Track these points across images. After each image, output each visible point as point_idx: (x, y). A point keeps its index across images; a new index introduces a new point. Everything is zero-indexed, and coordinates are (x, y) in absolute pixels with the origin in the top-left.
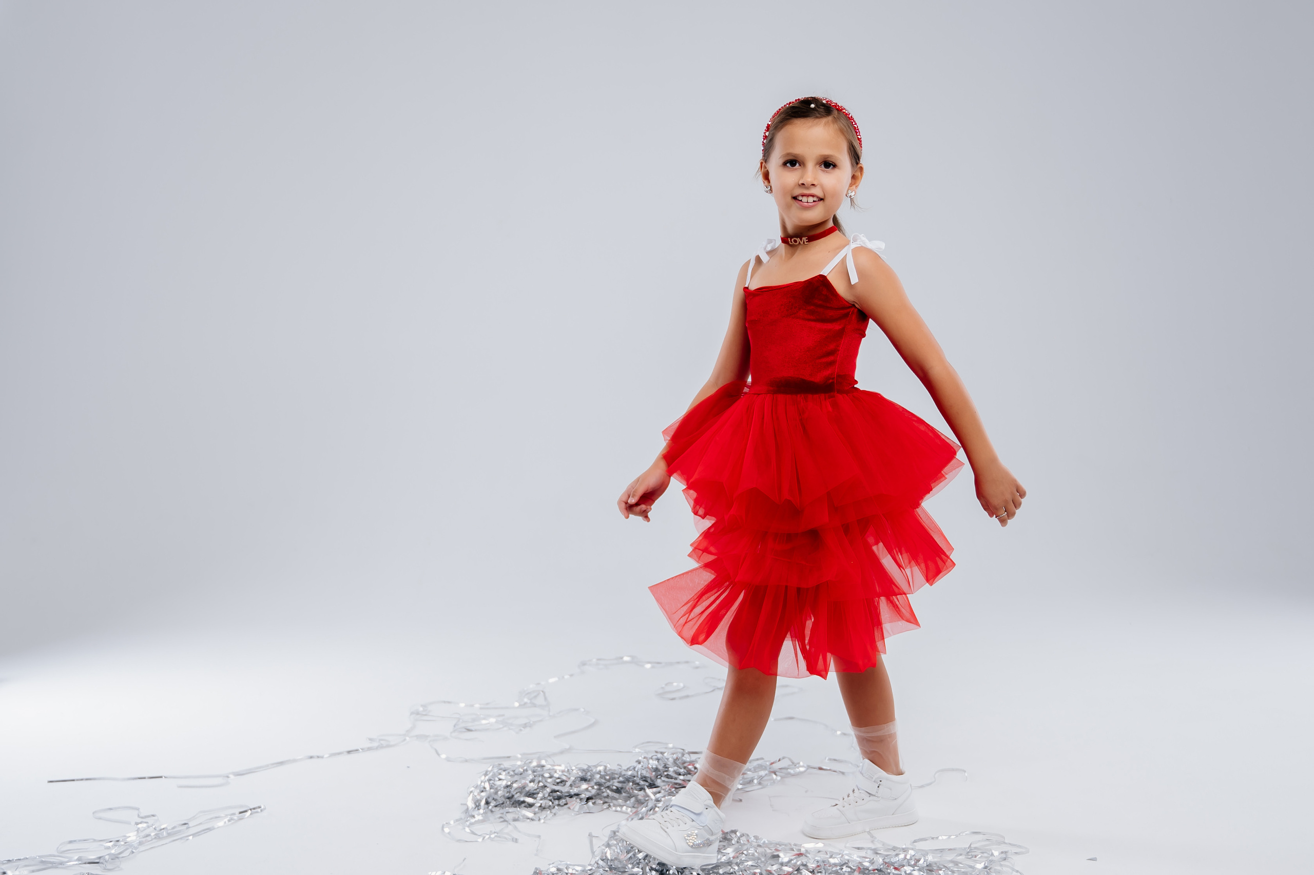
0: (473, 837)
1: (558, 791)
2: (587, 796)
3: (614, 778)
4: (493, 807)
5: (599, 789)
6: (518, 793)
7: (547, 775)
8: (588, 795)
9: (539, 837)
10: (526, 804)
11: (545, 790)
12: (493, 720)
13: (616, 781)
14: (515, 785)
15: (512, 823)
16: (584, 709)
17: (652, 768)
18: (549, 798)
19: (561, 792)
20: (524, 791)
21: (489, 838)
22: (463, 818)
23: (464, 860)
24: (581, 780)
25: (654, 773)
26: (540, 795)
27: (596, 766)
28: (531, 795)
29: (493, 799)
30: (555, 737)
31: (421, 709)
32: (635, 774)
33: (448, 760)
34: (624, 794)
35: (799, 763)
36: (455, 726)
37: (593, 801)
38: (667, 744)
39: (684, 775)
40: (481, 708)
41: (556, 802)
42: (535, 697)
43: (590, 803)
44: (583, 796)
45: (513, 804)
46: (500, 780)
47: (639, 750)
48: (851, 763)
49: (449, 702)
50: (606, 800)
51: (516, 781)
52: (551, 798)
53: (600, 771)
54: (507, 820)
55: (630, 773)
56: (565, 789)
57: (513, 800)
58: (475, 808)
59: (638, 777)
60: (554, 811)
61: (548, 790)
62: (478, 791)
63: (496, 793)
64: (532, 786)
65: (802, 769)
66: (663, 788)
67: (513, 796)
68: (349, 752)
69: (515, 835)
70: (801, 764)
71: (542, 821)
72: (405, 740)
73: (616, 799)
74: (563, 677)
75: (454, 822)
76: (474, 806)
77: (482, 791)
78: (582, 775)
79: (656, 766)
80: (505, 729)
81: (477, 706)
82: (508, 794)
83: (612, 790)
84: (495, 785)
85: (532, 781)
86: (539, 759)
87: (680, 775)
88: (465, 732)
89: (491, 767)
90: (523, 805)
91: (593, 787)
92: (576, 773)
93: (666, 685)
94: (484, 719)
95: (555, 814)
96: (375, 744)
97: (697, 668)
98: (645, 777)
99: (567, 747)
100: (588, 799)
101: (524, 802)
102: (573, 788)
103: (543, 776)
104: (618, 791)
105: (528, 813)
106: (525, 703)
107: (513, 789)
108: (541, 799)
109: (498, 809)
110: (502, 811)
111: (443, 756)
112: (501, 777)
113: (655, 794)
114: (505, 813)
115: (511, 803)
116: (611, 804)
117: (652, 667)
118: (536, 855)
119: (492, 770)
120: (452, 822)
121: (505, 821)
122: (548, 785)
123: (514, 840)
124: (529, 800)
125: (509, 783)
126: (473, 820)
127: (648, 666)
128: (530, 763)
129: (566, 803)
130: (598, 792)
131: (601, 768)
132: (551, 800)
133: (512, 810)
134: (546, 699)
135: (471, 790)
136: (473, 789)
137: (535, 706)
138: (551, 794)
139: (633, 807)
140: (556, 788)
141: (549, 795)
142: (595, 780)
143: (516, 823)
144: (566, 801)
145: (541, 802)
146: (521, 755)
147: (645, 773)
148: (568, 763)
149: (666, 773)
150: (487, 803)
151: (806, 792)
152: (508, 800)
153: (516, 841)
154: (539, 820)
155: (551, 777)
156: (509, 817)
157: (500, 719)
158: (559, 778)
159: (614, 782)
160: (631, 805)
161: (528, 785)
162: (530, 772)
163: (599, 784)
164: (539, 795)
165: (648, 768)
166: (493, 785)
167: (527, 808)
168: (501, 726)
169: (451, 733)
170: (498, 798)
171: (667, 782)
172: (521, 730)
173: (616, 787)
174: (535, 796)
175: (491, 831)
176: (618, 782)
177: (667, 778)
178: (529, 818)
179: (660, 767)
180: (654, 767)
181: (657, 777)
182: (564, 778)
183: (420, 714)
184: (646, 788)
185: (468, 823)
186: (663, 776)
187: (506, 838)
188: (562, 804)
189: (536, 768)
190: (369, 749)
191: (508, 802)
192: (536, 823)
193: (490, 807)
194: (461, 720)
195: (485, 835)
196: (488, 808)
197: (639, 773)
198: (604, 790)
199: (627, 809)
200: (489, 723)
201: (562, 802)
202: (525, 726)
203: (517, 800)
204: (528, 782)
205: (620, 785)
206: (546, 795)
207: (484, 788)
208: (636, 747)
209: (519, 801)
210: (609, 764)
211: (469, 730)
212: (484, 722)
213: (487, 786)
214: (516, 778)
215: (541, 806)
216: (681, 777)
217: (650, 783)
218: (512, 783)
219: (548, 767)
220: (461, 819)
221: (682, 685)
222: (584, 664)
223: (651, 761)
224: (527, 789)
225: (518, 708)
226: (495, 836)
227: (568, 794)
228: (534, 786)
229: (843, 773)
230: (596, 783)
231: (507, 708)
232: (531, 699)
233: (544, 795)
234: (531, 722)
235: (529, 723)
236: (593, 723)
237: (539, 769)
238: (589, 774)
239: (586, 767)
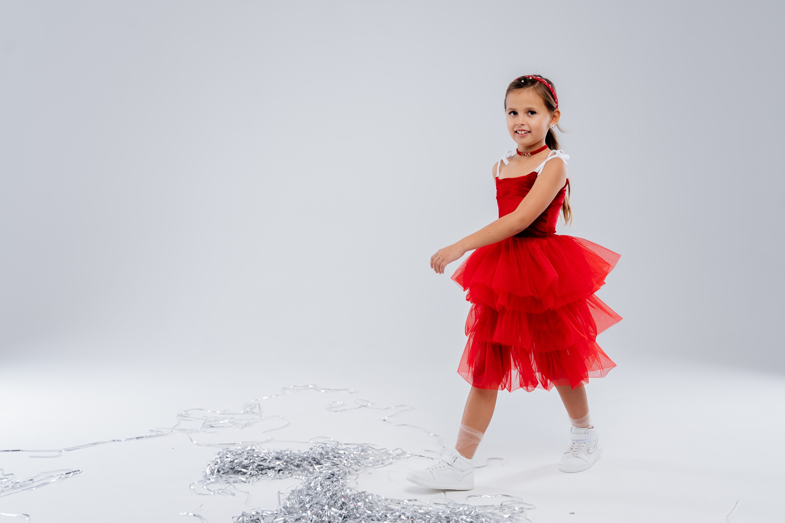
0: (208, 492)
1: (261, 465)
2: (279, 469)
3: (296, 458)
4: (221, 474)
5: (287, 465)
6: (238, 466)
7: (255, 455)
9: (248, 492)
10: (242, 472)
11: (254, 464)
12: (227, 421)
13: (297, 460)
14: (236, 461)
15: (232, 484)
16: (282, 416)
17: (319, 453)
19: (264, 466)
20: (241, 465)
21: (217, 493)
22: (203, 480)
23: (201, 506)
24: (276, 459)
25: (320, 456)
26: (251, 467)
27: (285, 451)
28: (245, 467)
29: (222, 469)
30: (264, 432)
31: (184, 413)
32: (309, 456)
33: (198, 444)
34: (301, 468)
35: (407, 452)
36: (203, 424)
37: (283, 472)
38: (330, 438)
40: (220, 414)
41: (260, 472)
42: (254, 408)
43: (281, 473)
44: (276, 469)
45: (234, 472)
46: (227, 457)
47: (313, 442)
48: (438, 453)
49: (201, 409)
50: (290, 471)
51: (237, 459)
52: (257, 469)
53: (288, 454)
54: (230, 482)
55: (305, 455)
56: (266, 464)
57: (234, 470)
58: (211, 474)
59: (310, 458)
60: (258, 477)
61: (256, 465)
62: (213, 464)
63: (224, 466)
64: (246, 462)
65: (408, 456)
66: (325, 465)
67: (234, 467)
68: (137, 438)
69: (234, 491)
71: (251, 483)
72: (172, 431)
73: (296, 470)
74: (272, 396)
75: (197, 483)
76: (210, 473)
77: (216, 464)
78: (277, 456)
80: (234, 426)
81: (218, 412)
82: (231, 466)
83: (294, 465)
84: (224, 460)
85: (246, 459)
86: (252, 446)
87: (335, 457)
88: (209, 428)
89: (222, 450)
90: (240, 473)
91: (283, 463)
92: (274, 454)
93: (333, 402)
94: (222, 420)
95: (259, 479)
96: (154, 434)
97: (352, 393)
98: (314, 458)
99: (270, 439)
100: (279, 470)
101: (241, 471)
102: (271, 464)
103: (253, 456)
104: (298, 466)
105: (243, 478)
106: (247, 411)
107: (234, 463)
108: (251, 470)
109: (224, 475)
110: (227, 476)
111: (195, 442)
112: (227, 456)
113: (319, 468)
114: (228, 478)
115: (233, 472)
116: (293, 474)
117: (326, 392)
118: (245, 504)
119: (222, 452)
120: (196, 483)
121: (228, 483)
122: (255, 461)
123: (233, 494)
124: (244, 470)
125: (232, 460)
126: (209, 482)
127: (323, 391)
128: (246, 448)
130: (286, 466)
131: (288, 452)
132: (257, 471)
133: (232, 476)
134: (260, 409)
135: (209, 463)
136: (210, 463)
137: (253, 413)
138: (257, 467)
139: (307, 476)
140: (261, 463)
141: (256, 468)
142: (284, 459)
143: (235, 484)
144: (266, 471)
145: (251, 472)
146: (242, 442)
147: (314, 456)
148: (269, 448)
149: (327, 456)
150: (219, 471)
152: (231, 470)
153: (234, 495)
154: (249, 482)
155: (257, 457)
156: (231, 480)
157: (232, 420)
158: (262, 458)
159: (295, 461)
160: (305, 475)
161: (244, 461)
162: (245, 453)
163: (287, 462)
164: (250, 467)
165: (316, 452)
166: (222, 461)
167: (243, 475)
168: (232, 425)
169: (201, 428)
170: (225, 469)
172: (243, 427)
173: (297, 463)
174: (247, 468)
175: (219, 489)
176: (298, 461)
177: (328, 459)
178: (243, 481)
179: (323, 453)
180: (320, 452)
181: (321, 458)
182: (266, 458)
183: (184, 416)
184: (314, 464)
185: (205, 483)
186: (325, 458)
187: (228, 493)
189: (250, 451)
190: (150, 436)
191: (231, 472)
192: (247, 484)
193: (220, 474)
194: (207, 421)
195: (215, 491)
196: (219, 474)
197: (311, 456)
198: (289, 465)
199: (302, 477)
200: (224, 423)
201: (264, 472)
202: (246, 425)
204: (244, 459)
205: (299, 463)
206: (255, 468)
207: (217, 462)
208: (311, 439)
209: (237, 470)
210: (294, 450)
211: (212, 427)
212: (222, 422)
213: (219, 461)
214: (237, 457)
215: (250, 474)
216: (336, 459)
217: (317, 462)
218: (234, 460)
219: (256, 450)
220: (202, 481)
221: (342, 403)
222: (285, 388)
223: (318, 448)
224: (243, 464)
225: (243, 414)
226: (222, 492)
227: (268, 467)
228: (247, 462)
229: (432, 459)
230: (285, 461)
231: (236, 414)
232: (251, 409)
233: (253, 468)
234: (250, 423)
235: (249, 423)
236: (288, 424)
237: (251, 451)
238: (281, 455)
239: (279, 451)
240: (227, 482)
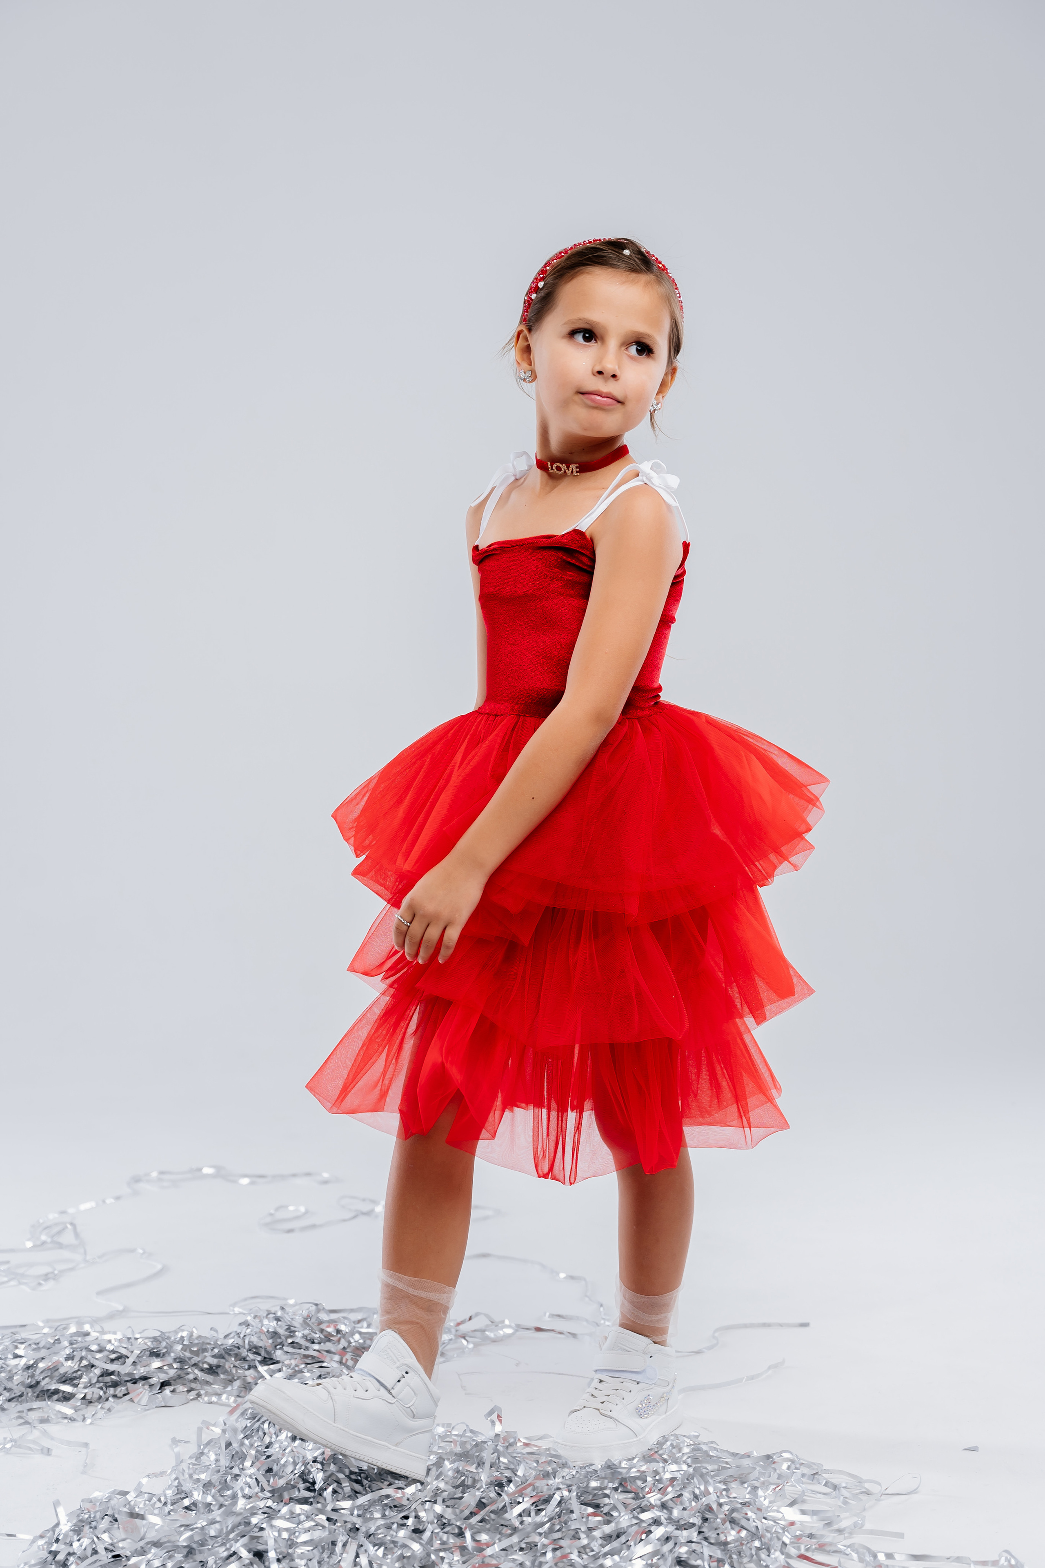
1: (112, 1373)
2: (161, 1381)
3: (205, 1350)
5: (181, 1369)
6: (47, 1379)
7: (94, 1347)
8: (163, 1377)
9: (86, 1445)
10: (61, 1394)
11: (91, 1371)
13: (208, 1354)
14: (41, 1365)
15: (40, 1426)
16: (142, 1249)
17: (268, 1331)
18: (98, 1385)
19: (119, 1374)
20: (56, 1374)
24: (150, 1356)
25: (270, 1341)
26: (85, 1380)
27: (176, 1332)
28: (65, 1380)
29: (5, 1389)
30: (99, 1293)
32: (240, 1342)
34: (222, 1376)
35: (503, 1322)
37: (172, 1388)
38: (286, 1299)
39: (319, 1343)
41: (111, 1391)
42: (59, 1233)
43: (167, 1391)
44: (154, 1380)
45: (38, 1396)
46: (16, 1356)
47: (241, 1310)
48: (587, 1321)
50: (193, 1385)
51: (43, 1358)
52: (101, 1384)
53: (182, 1338)
54: (30, 1421)
55: (230, 1341)
56: (125, 1369)
57: (39, 1389)
59: (245, 1348)
60: (107, 1405)
61: (97, 1372)
63: (10, 1378)
64: (69, 1366)
65: (509, 1331)
66: (287, 1362)
67: (38, 1383)
69: (47, 1443)
70: (507, 1322)
71: (89, 1421)
73: (208, 1383)
74: (104, 1201)
78: (152, 1347)
79: (275, 1328)
80: (12, 1283)
82: (29, 1380)
83: (202, 1370)
84: (8, 1366)
85: (69, 1358)
86: (80, 1323)
87: (313, 1343)
90: (56, 1397)
91: (170, 1366)
92: (143, 1343)
93: (277, 1209)
95: (109, 1410)
97: (326, 1182)
98: (256, 1347)
99: (121, 1308)
100: (163, 1385)
101: (57, 1391)
102: (138, 1367)
103: (87, 1349)
104: (212, 1370)
105: (66, 1409)
106: (44, 1243)
107: (38, 1372)
108: (85, 1387)
109: (13, 1404)
110: (20, 1407)
112: (18, 1352)
114: (25, 1411)
115: (35, 1394)
116: (202, 1392)
117: (252, 1183)
118: (84, 1473)
121: (27, 1423)
122: (96, 1363)
123: (45, 1451)
124: (67, 1388)
125: (32, 1362)
127: (245, 1181)
128: (64, 1329)
129: (126, 1392)
130: (179, 1372)
131: (184, 1334)
132: (101, 1388)
133: (36, 1404)
134: (77, 1235)
137: (60, 1246)
138: (100, 1378)
139: (238, 1396)
140: (111, 1367)
141: (98, 1381)
142: (172, 1355)
143: (45, 1426)
144: (127, 1389)
145: (86, 1391)
146: (43, 1321)
147: (255, 1340)
148: (130, 1327)
149: (290, 1341)
151: (517, 1365)
152: (29, 1390)
153: (48, 1452)
154: (84, 1419)
155: (100, 1351)
156: (33, 1416)
157: (4, 1267)
158: (113, 1352)
159: (206, 1357)
160: (235, 1393)
161: (63, 1365)
162: (66, 1343)
163: (181, 1361)
164: (82, 1380)
165: (261, 1331)
166: (4, 1366)
167: (63, 1402)
168: (5, 1279)
170: (14, 1387)
171: (294, 1354)
172: (40, 1284)
173: (209, 1365)
174: (75, 1382)
175: (5, 1439)
176: (214, 1356)
177: (293, 1347)
178: (66, 1417)
179: (282, 1331)
180: (271, 1330)
181: (276, 1346)
182: (124, 1352)
184: (257, 1364)
186: (286, 1344)
187: (30, 1449)
188: (120, 1395)
189: (75, 1338)
191: (30, 1394)
192: (79, 1423)
197: (247, 1342)
198: (190, 1370)
199: (228, 1399)
201: (120, 1390)
202: (46, 1277)
203: (45, 1388)
204: (62, 1360)
205: (214, 1362)
206: (94, 1381)
208: (234, 1305)
209: (48, 1390)
210: (197, 1329)
214: (43, 1353)
215: (84, 1398)
216: (316, 1347)
217: (265, 1358)
218: (36, 1363)
219: (94, 1334)
221: (302, 1209)
222: (137, 1180)
223: (266, 1322)
224: (62, 1371)
225: (31, 1249)
226: (13, 1446)
227: (129, 1379)
228: (72, 1365)
229: (574, 1335)
230: (175, 1359)
231: (12, 1251)
232: (52, 1237)
233: (90, 1380)
234: (56, 1272)
235: (53, 1273)
236: (161, 1270)
237: (80, 1339)
238: (164, 1344)
239: (157, 1334)
240: (22, 1421)
